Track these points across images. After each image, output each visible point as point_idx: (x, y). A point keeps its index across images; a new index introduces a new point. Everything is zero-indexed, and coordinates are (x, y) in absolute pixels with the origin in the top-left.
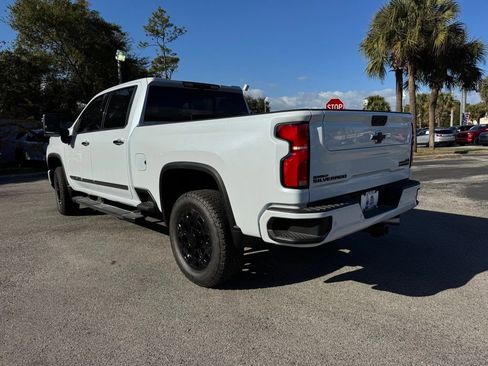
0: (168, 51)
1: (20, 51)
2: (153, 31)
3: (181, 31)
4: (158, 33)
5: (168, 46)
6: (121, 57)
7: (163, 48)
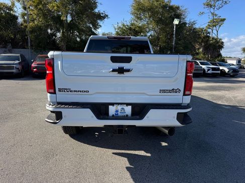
0: (216, 15)
1: (132, 25)
2: (208, 5)
3: (226, 2)
4: (211, 6)
5: (216, 12)
6: (176, 22)
7: (213, 14)
